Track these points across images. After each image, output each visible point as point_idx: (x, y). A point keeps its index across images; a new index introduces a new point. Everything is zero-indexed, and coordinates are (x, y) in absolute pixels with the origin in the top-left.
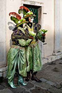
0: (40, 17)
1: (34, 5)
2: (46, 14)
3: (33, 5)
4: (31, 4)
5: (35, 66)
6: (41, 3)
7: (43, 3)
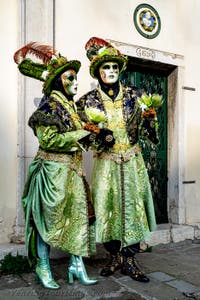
0: (174, 101)
1: (150, 58)
2: (194, 90)
3: (146, 58)
4: (142, 57)
5: (127, 226)
6: (175, 56)
7: (182, 57)
